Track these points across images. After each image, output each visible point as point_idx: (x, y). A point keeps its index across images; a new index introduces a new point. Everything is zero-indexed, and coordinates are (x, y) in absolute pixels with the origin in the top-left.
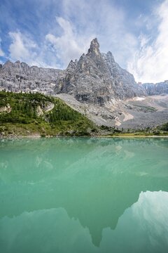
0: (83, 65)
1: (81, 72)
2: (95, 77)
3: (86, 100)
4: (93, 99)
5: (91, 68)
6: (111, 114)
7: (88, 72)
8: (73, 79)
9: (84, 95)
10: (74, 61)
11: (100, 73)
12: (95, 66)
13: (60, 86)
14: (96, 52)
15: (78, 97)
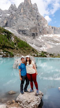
0: (22, 10)
1: (21, 15)
2: (29, 19)
3: (25, 34)
4: (29, 33)
5: (27, 13)
6: (40, 44)
7: (25, 15)
8: (15, 18)
9: (24, 31)
10: (13, 5)
11: (32, 17)
12: (29, 12)
13: (5, 22)
14: (29, 2)
15: (19, 31)
